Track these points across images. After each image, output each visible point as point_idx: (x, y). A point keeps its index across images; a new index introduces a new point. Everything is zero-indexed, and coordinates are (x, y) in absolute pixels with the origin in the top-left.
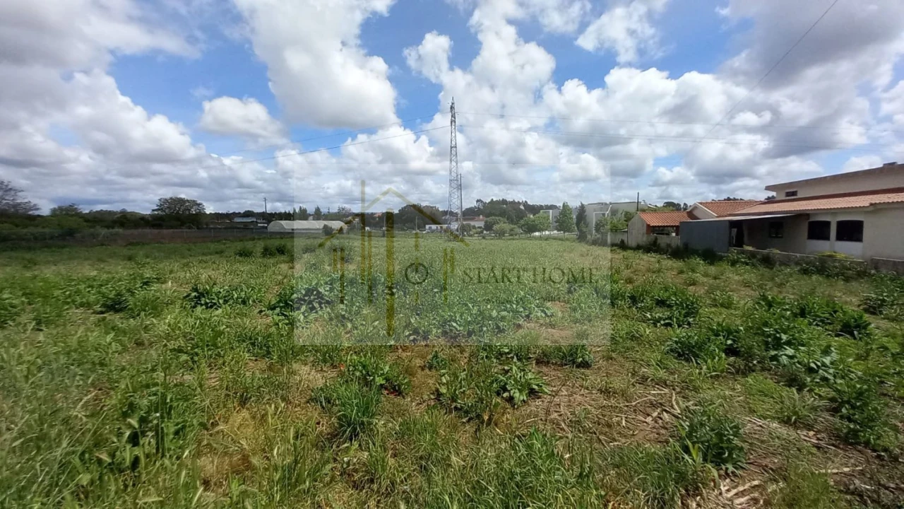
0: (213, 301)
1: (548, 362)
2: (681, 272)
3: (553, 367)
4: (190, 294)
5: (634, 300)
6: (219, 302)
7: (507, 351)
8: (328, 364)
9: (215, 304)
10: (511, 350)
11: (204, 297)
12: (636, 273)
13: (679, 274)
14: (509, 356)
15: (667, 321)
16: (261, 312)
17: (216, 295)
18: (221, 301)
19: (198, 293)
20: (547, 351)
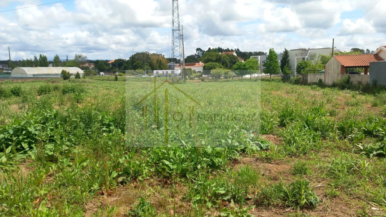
1: (269, 204)
2: (375, 105)
3: (274, 210)
5: (344, 131)
7: (223, 192)
10: (228, 191)
12: (337, 106)
13: (373, 106)
14: (225, 199)
15: (378, 152)
20: (267, 191)
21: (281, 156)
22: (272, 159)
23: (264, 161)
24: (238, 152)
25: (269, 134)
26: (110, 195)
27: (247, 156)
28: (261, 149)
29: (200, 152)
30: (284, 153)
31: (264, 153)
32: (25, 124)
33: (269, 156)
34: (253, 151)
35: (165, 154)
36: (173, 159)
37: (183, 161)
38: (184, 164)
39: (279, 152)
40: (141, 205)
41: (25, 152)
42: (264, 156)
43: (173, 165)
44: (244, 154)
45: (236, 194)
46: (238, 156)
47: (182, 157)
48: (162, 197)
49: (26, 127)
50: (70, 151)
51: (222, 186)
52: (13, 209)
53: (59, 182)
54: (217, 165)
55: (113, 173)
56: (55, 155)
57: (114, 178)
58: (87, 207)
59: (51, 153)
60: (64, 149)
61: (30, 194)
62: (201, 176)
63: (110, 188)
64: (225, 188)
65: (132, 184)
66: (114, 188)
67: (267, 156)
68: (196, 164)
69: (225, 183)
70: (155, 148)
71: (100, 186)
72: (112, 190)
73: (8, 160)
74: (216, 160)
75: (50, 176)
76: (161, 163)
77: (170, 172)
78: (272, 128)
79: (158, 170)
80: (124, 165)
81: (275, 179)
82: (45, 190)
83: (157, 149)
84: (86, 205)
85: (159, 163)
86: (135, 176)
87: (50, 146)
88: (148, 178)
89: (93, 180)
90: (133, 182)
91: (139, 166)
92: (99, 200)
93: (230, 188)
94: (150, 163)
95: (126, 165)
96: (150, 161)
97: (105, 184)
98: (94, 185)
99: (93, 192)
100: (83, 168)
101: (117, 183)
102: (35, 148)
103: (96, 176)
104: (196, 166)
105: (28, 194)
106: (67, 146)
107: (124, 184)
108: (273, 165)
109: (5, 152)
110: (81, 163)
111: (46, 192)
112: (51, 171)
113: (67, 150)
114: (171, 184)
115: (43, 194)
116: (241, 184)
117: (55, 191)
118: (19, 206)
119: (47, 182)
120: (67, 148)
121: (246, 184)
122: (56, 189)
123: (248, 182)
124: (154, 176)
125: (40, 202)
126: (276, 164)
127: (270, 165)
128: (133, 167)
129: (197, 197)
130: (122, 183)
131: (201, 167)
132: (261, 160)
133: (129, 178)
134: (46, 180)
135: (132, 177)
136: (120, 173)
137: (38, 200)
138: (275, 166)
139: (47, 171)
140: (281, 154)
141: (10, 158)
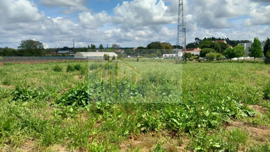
0: (27, 97)
4: (14, 92)
6: (30, 97)
7: (218, 146)
8: (78, 147)
9: (28, 98)
10: (222, 146)
11: (22, 94)
16: (52, 104)
17: (29, 93)
18: (31, 97)
19: (19, 91)
20: (255, 149)
21: (266, 122)
22: (258, 125)
23: (251, 125)
24: (230, 117)
25: (255, 104)
26: (135, 139)
27: (236, 120)
28: (248, 116)
29: (200, 115)
30: (269, 120)
31: (251, 119)
32: (84, 88)
33: (255, 122)
34: (242, 117)
35: (174, 114)
36: (180, 119)
37: (187, 120)
38: (188, 123)
39: (263, 119)
40: (158, 149)
41: (84, 106)
42: (251, 121)
43: (179, 122)
44: (234, 119)
45: (229, 149)
46: (229, 120)
47: (186, 118)
48: (172, 145)
49: (84, 90)
50: (110, 107)
51: (218, 141)
52: (77, 142)
53: (104, 127)
54: (213, 125)
55: (138, 124)
56: (101, 109)
57: (138, 128)
58: (121, 146)
59: (99, 108)
60: (107, 106)
61: (87, 133)
62: (200, 132)
63: (136, 135)
64: (220, 143)
65: (151, 133)
66: (138, 134)
67: (253, 121)
68: (197, 124)
69: (220, 139)
70: (166, 109)
71: (129, 133)
72: (137, 136)
73: (74, 110)
74: (212, 122)
75: (98, 122)
76: (170, 121)
77: (178, 127)
78: (257, 100)
79: (169, 125)
80: (145, 119)
81: (262, 140)
82: (95, 132)
83: (167, 110)
84: (121, 144)
85: (169, 120)
86: (152, 128)
87: (98, 103)
88: (161, 130)
89: (125, 128)
90: (151, 132)
91: (156, 121)
92: (129, 142)
93: (224, 144)
94: (162, 119)
95: (146, 119)
96: (162, 118)
97: (133, 131)
98: (126, 132)
99: (125, 136)
100: (118, 119)
101: (141, 131)
102: (89, 104)
103: (127, 125)
104: (197, 125)
105: (86, 133)
106: (109, 104)
107: (145, 133)
108: (259, 129)
109: (72, 105)
110: (117, 115)
111: (96, 133)
112: (99, 120)
113: (109, 106)
114: (179, 136)
115: (94, 134)
116: (233, 142)
117: (101, 133)
118: (81, 140)
119: (96, 126)
120: (109, 105)
121: (237, 142)
122: (102, 132)
123: (239, 141)
124: (165, 129)
125: (93, 139)
126: (262, 128)
127: (256, 128)
128: (151, 121)
129: (198, 148)
130: (144, 131)
131: (201, 126)
132: (249, 124)
133: (148, 129)
134: (96, 125)
135: (150, 128)
136: (142, 125)
137: (92, 138)
138: (260, 130)
139: (97, 119)
140: (266, 121)
141: (75, 110)
